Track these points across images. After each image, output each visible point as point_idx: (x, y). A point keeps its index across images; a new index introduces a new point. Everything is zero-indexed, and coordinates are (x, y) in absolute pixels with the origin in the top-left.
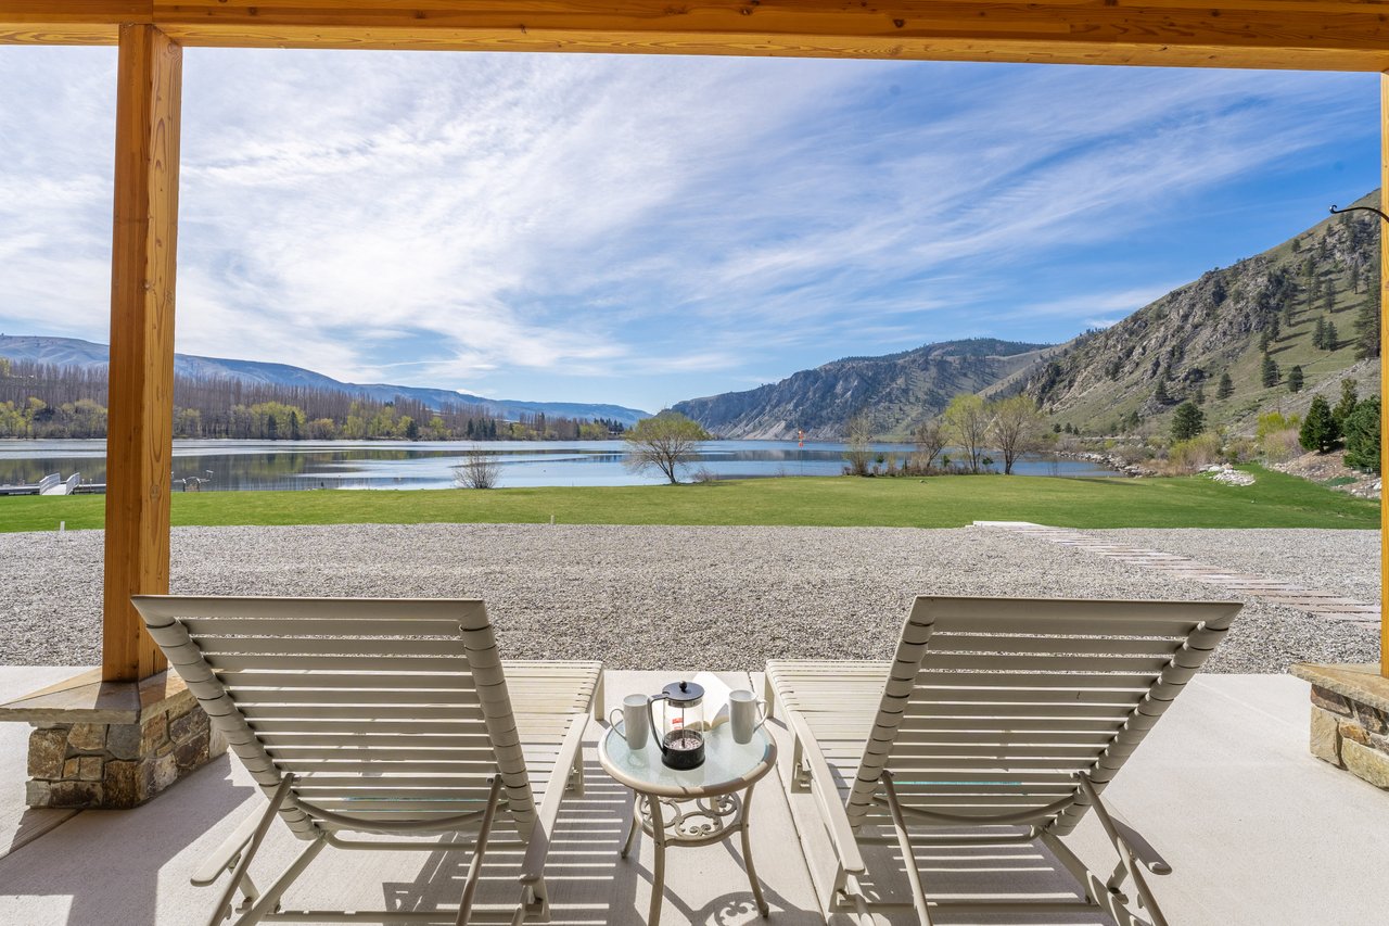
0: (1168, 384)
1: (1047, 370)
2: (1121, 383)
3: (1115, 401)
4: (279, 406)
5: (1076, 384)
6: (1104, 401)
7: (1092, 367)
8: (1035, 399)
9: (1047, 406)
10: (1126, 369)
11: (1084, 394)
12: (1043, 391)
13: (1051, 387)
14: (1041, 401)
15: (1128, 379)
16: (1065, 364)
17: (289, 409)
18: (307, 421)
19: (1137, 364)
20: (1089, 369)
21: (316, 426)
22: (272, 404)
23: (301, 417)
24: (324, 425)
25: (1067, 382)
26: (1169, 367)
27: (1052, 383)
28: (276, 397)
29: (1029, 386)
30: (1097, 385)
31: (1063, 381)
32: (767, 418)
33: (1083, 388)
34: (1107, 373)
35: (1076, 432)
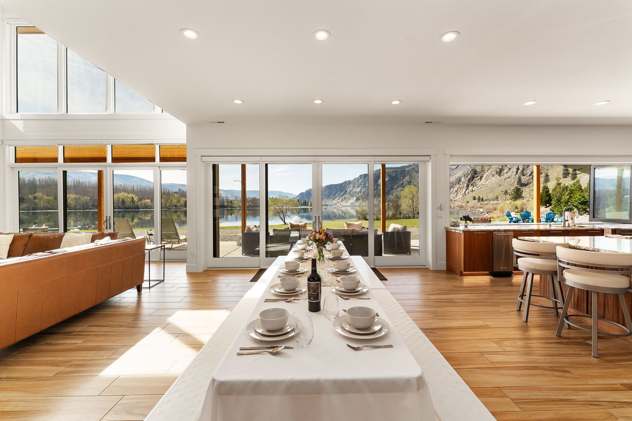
0: (523, 177)
1: (471, 172)
2: (503, 177)
3: (500, 185)
4: (126, 194)
5: (483, 178)
6: (495, 186)
7: (490, 170)
8: (465, 185)
9: (470, 188)
10: (505, 171)
11: (487, 182)
12: (469, 181)
13: (473, 180)
14: (468, 186)
15: (506, 176)
16: (478, 169)
17: (130, 196)
18: (139, 201)
19: (510, 169)
20: (489, 171)
21: (143, 203)
22: (123, 193)
23: (136, 199)
24: (147, 202)
25: (479, 177)
26: (523, 170)
27: (473, 178)
28: (125, 190)
29: (463, 179)
30: (493, 178)
31: (477, 177)
32: (347, 196)
33: (487, 180)
34: (497, 173)
35: (482, 200)
